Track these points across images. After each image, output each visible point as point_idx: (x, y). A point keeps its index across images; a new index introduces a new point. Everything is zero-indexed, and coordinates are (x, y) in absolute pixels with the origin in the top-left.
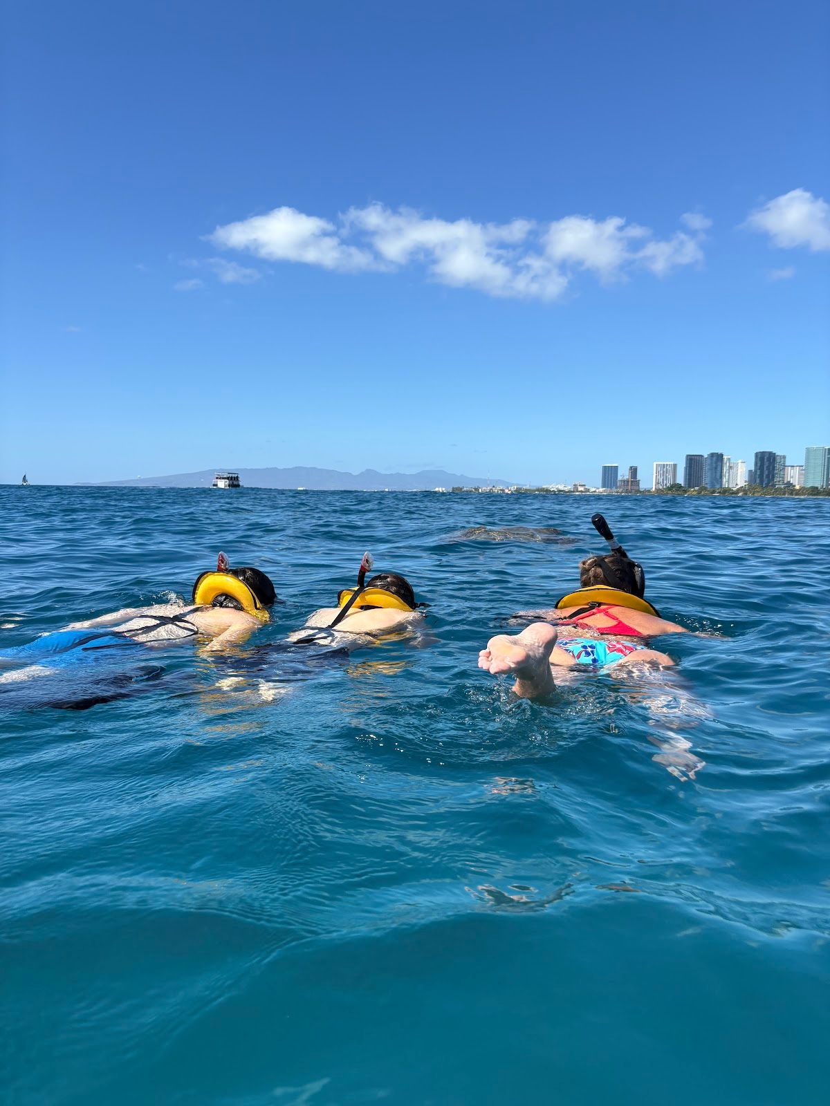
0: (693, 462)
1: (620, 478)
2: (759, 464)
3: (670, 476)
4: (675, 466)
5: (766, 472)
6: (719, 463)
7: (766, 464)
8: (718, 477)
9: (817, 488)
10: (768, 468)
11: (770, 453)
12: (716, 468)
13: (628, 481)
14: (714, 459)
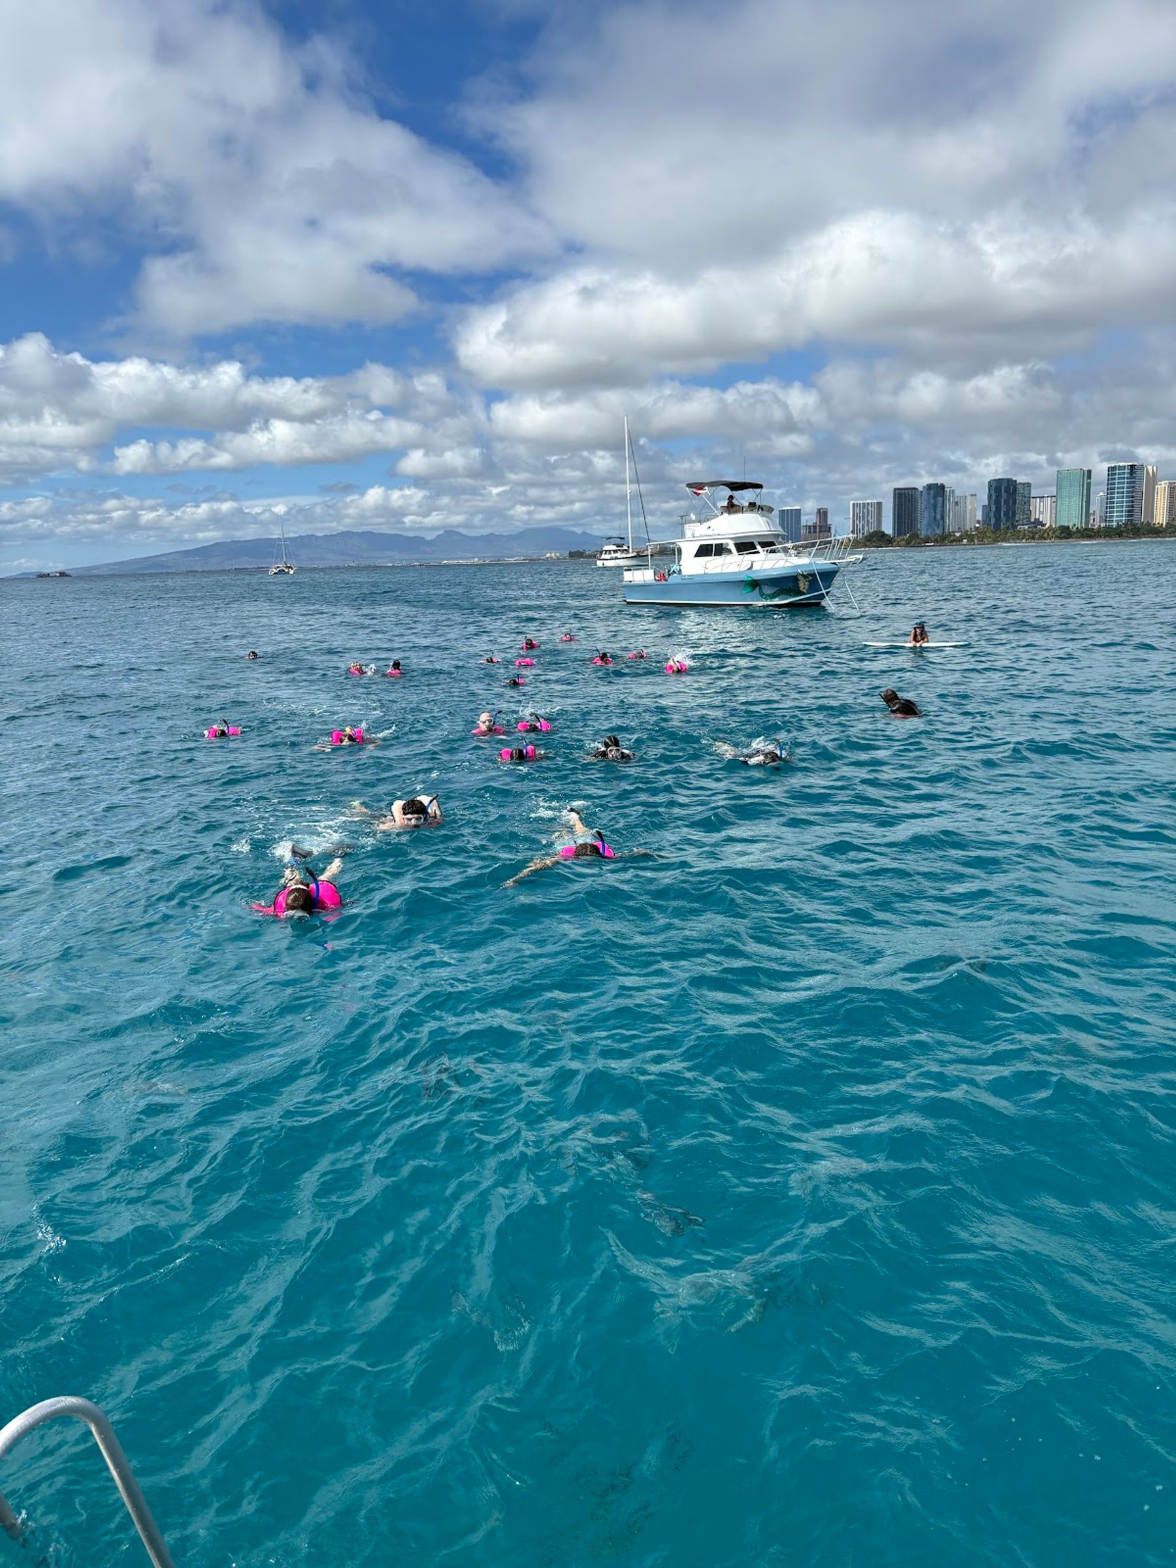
0: (905, 499)
1: (803, 523)
2: (994, 498)
3: (872, 520)
4: (879, 504)
5: (1004, 508)
6: (940, 499)
7: (1004, 496)
8: (938, 517)
9: (1068, 528)
10: (1006, 502)
11: (1009, 481)
12: (935, 506)
13: (815, 527)
14: (932, 492)
